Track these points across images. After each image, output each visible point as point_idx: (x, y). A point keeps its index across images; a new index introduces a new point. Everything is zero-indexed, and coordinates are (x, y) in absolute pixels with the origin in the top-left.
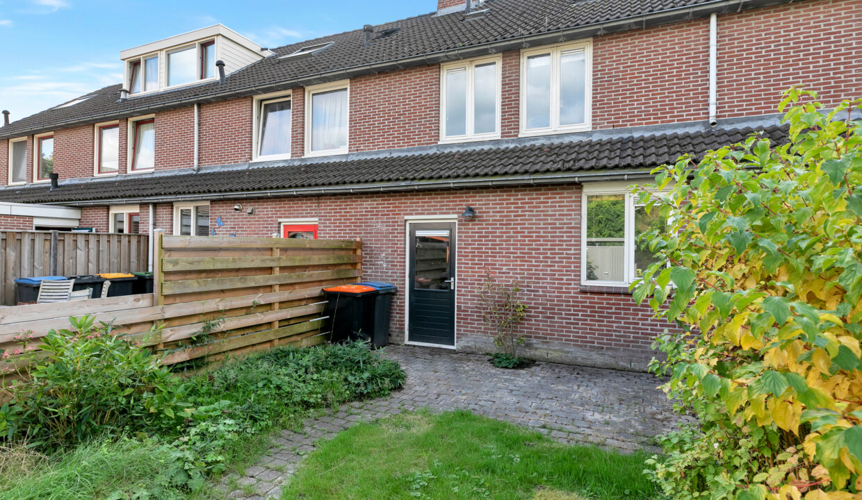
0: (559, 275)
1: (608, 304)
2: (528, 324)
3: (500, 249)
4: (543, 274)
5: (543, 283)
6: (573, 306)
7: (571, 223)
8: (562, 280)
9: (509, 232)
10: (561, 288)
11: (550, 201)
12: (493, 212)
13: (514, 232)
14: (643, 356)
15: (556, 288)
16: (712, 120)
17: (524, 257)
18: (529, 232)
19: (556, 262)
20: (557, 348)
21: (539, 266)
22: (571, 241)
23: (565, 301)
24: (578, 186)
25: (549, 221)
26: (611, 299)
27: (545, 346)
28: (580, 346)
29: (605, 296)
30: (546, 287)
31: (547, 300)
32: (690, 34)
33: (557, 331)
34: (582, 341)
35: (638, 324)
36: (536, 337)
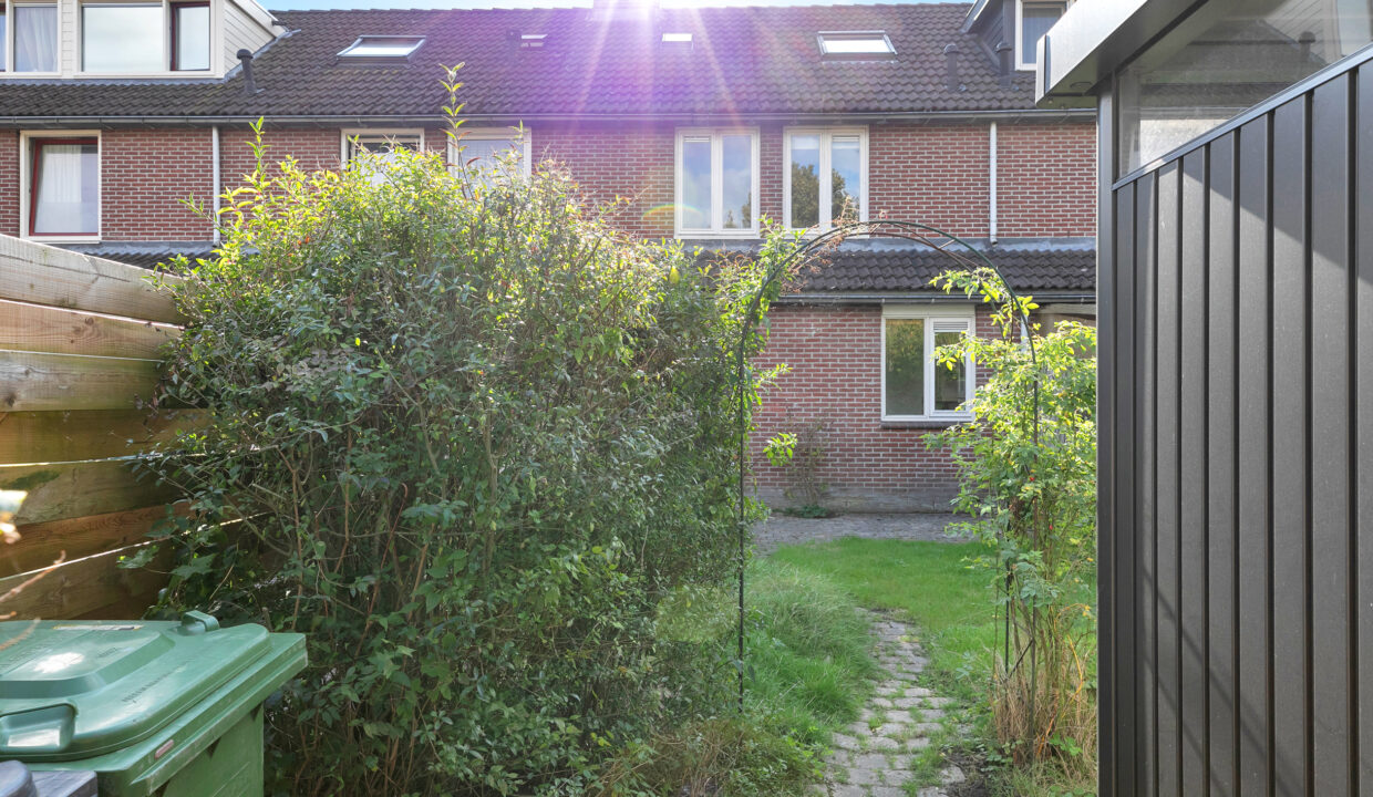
0: (859, 410)
1: (910, 440)
2: (824, 470)
3: (789, 380)
4: (841, 410)
5: (840, 420)
6: (874, 445)
7: (870, 350)
8: (862, 415)
9: (801, 360)
10: (861, 425)
11: (847, 323)
12: (781, 335)
13: (806, 361)
14: (946, 494)
15: (856, 425)
16: (993, 239)
17: (819, 390)
18: (824, 361)
19: (856, 395)
20: (856, 495)
21: (835, 400)
22: (870, 370)
23: (865, 440)
24: (877, 308)
25: (847, 348)
26: (913, 435)
27: (844, 495)
28: (882, 490)
29: (908, 432)
30: (843, 425)
31: (845, 440)
32: (970, 140)
33: (856, 475)
34: (884, 485)
35: (940, 460)
36: (833, 485)
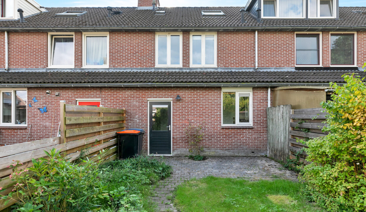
0: (214, 123)
1: (231, 133)
2: (202, 142)
3: (190, 113)
4: (208, 123)
5: (208, 126)
6: (219, 134)
7: (218, 103)
8: (215, 124)
9: (194, 106)
10: (215, 128)
11: (210, 94)
12: (188, 98)
13: (196, 106)
14: (243, 151)
15: (213, 128)
16: (256, 68)
17: (200, 116)
18: (202, 106)
19: (213, 117)
20: (213, 151)
21: (206, 119)
22: (218, 109)
23: (216, 133)
24: (220, 88)
25: (210, 102)
26: (232, 131)
27: (209, 151)
28: (222, 149)
29: (230, 130)
30: (209, 128)
31: (209, 133)
32: (249, 36)
33: (213, 144)
34: (222, 147)
35: (241, 139)
36: (205, 148)
